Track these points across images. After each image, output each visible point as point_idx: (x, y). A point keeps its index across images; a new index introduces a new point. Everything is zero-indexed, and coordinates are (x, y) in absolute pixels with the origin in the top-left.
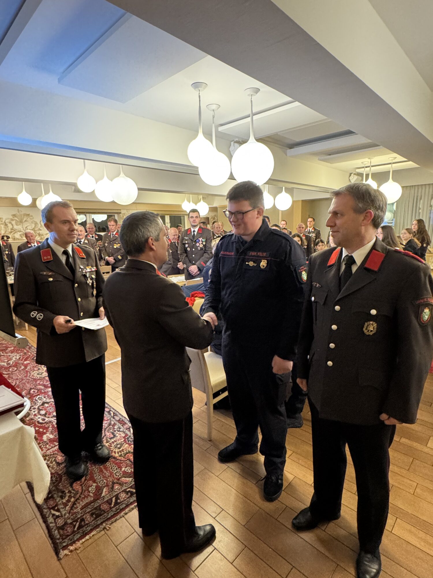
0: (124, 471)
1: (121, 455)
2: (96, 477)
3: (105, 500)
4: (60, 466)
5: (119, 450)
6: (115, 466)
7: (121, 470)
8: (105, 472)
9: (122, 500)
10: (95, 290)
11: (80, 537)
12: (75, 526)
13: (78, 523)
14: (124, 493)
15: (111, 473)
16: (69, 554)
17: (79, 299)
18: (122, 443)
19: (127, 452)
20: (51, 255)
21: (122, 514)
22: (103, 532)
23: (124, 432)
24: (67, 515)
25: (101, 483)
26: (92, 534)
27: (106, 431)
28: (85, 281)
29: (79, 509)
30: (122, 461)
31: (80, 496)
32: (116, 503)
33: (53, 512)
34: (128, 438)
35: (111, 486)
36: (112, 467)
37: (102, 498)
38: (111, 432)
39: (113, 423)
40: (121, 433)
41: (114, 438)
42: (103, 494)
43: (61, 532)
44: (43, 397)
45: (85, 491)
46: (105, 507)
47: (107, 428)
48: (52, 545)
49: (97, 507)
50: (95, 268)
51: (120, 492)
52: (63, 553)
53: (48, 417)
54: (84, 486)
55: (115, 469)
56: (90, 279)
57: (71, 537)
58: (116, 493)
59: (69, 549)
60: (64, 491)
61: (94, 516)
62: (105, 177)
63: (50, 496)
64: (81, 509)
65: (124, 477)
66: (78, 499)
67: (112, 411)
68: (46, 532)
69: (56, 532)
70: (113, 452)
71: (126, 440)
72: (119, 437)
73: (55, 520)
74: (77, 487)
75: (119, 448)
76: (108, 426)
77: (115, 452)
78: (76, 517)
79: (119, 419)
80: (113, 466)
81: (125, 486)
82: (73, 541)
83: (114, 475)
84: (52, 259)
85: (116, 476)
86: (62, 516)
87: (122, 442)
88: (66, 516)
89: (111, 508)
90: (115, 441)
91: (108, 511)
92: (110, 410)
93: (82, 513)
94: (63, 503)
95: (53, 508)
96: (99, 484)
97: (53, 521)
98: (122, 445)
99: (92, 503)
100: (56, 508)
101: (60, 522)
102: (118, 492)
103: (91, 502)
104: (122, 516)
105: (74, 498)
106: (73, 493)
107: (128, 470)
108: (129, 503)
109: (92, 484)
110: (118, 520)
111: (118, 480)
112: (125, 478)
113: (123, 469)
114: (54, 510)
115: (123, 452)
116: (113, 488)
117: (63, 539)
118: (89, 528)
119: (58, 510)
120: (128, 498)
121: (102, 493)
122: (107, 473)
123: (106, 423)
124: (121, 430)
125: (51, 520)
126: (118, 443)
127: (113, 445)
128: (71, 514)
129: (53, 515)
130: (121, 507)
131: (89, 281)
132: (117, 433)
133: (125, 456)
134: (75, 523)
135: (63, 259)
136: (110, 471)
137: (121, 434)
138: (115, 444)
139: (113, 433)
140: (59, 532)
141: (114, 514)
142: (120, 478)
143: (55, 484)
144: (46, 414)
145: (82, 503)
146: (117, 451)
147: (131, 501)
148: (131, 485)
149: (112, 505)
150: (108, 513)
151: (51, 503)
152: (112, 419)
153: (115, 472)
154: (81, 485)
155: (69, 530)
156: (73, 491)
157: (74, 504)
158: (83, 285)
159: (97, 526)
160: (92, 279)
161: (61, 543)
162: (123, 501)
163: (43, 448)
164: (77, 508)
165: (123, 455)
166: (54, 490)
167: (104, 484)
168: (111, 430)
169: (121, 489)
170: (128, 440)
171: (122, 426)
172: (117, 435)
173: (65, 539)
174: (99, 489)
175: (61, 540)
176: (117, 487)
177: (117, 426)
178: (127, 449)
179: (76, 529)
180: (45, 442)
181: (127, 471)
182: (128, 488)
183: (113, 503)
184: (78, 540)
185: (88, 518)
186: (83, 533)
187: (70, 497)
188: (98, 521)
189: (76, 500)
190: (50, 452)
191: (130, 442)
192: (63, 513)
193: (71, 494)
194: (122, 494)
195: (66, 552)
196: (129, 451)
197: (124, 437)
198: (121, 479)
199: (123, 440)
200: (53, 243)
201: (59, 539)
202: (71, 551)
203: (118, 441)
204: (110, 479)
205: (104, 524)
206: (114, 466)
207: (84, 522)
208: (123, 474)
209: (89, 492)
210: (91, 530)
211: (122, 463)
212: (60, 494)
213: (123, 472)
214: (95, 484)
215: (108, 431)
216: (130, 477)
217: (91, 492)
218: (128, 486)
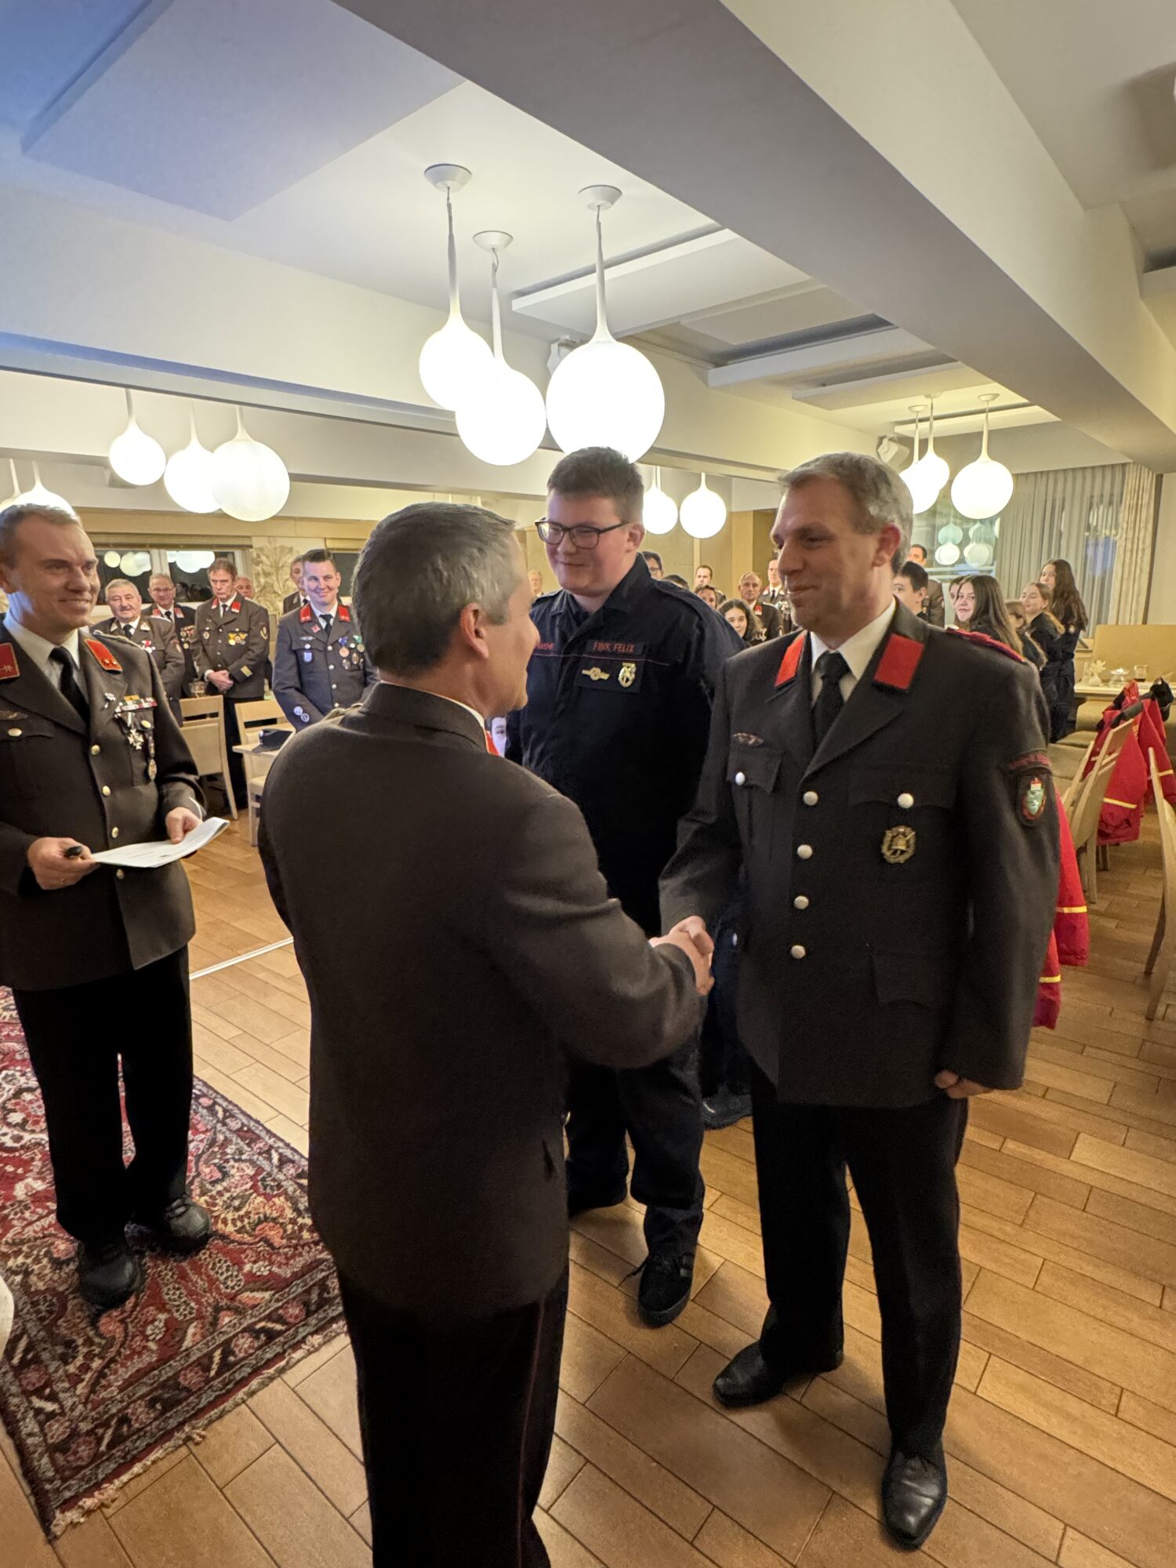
0: (250, 1272)
1: (243, 1227)
2: (167, 1294)
3: (193, 1358)
4: (61, 1269)
5: (237, 1215)
6: (224, 1259)
7: (240, 1269)
8: (194, 1278)
9: (242, 1355)
10: (152, 762)
11: (114, 1470)
12: (99, 1440)
13: (110, 1432)
14: (246, 1335)
15: (212, 1281)
16: (82, 1520)
17: (106, 790)
18: (247, 1193)
19: (259, 1218)
20: (15, 662)
21: (240, 1395)
22: (183, 1450)
23: (252, 1162)
24: (81, 1407)
25: (181, 1310)
26: (152, 1457)
27: (201, 1163)
28: (123, 737)
29: (114, 1390)
30: (244, 1243)
31: (119, 1353)
32: (225, 1366)
33: (37, 1403)
34: (263, 1179)
35: (210, 1319)
36: (214, 1264)
37: (184, 1354)
38: (215, 1164)
39: (221, 1137)
40: (243, 1165)
41: (222, 1180)
42: (187, 1343)
43: (59, 1457)
44: (18, 1074)
45: (134, 1337)
46: (191, 1378)
47: (203, 1153)
48: (32, 1499)
49: (169, 1379)
50: (151, 699)
51: (235, 1335)
52: (62, 1520)
53: (33, 1131)
54: (132, 1322)
55: (224, 1269)
56: (138, 731)
57: (87, 1471)
58: (225, 1337)
59: (82, 1507)
60: (74, 1341)
61: (158, 1406)
62: (194, 441)
63: (30, 1356)
64: (121, 1389)
65: (247, 1290)
66: (113, 1360)
67: (220, 1105)
68: (15, 1460)
69: (45, 1460)
70: (220, 1222)
71: (259, 1183)
72: (238, 1178)
73: (41, 1425)
74: (111, 1328)
75: (237, 1209)
76: (208, 1149)
77: (225, 1222)
78: (106, 1412)
79: (239, 1126)
80: (217, 1260)
81: (252, 1316)
82: (94, 1481)
83: (222, 1286)
84: (18, 675)
85: (227, 1288)
86: (63, 1414)
87: (246, 1190)
88: (76, 1413)
89: (208, 1381)
90: (227, 1190)
91: (200, 1389)
92: (215, 1103)
93: (122, 1401)
94: (68, 1376)
95: (38, 1392)
96: (176, 1315)
97: (37, 1430)
98: (244, 1199)
99: (154, 1369)
100: (47, 1391)
101: (57, 1430)
102: (231, 1334)
103: (151, 1367)
104: (240, 1401)
105: (102, 1358)
106: (99, 1345)
107: (262, 1269)
108: (263, 1362)
109: (156, 1315)
110: (230, 1411)
111: (233, 1298)
112: (252, 1291)
113: (247, 1267)
114: (41, 1397)
115: (249, 1218)
116: (215, 1322)
117: (64, 1480)
118: (141, 1444)
119: (53, 1397)
120: (260, 1347)
121: (182, 1340)
122: (200, 1283)
123: (202, 1141)
124: (244, 1157)
125: (30, 1425)
126: (235, 1195)
127: (219, 1202)
128: (89, 1406)
129: (38, 1411)
130: (238, 1377)
131: (136, 739)
132: (233, 1167)
133: (254, 1230)
134: (100, 1431)
135: (53, 674)
136: (208, 1276)
137: (246, 1168)
138: (225, 1198)
139: (220, 1168)
140: (53, 1461)
141: (217, 1397)
142: (236, 1295)
143: (47, 1322)
144: (25, 1121)
145: (124, 1373)
146: (230, 1216)
147: (269, 1356)
148: (268, 1312)
149: (213, 1373)
150: (199, 1397)
151: (33, 1377)
152: (219, 1126)
153: (222, 1278)
154: (122, 1321)
155: (84, 1451)
156: (97, 1340)
157: (101, 1374)
158: (116, 749)
159: (167, 1435)
160: (142, 731)
161: (57, 1491)
162: (244, 1359)
163: (13, 1219)
164: (110, 1385)
165: (248, 1228)
166: (43, 1340)
167: (190, 1313)
168: (215, 1158)
169: (240, 1324)
170: (263, 1184)
171: (249, 1145)
172: (233, 1171)
173: (71, 1477)
174: (174, 1330)
175: (58, 1483)
176: (227, 1320)
177: (233, 1147)
178: (261, 1210)
179: (103, 1448)
180: (21, 1202)
181: (258, 1273)
182: (260, 1321)
183: (215, 1366)
184: (109, 1479)
185: (141, 1414)
186: (124, 1457)
187: (89, 1356)
188: (171, 1421)
189: (107, 1366)
190: (35, 1232)
191: (268, 1190)
192: (68, 1403)
193: (93, 1348)
194: (243, 1337)
195: (73, 1515)
196: (265, 1216)
197: (252, 1178)
198: (239, 1297)
199: (248, 1186)
200: (21, 627)
201: (51, 1481)
202: (88, 1513)
203: (236, 1188)
204: (209, 1298)
205: (187, 1429)
206: (220, 1261)
207: (130, 1426)
208: (247, 1282)
209: (146, 1338)
210: (149, 1448)
211: (244, 1251)
212: (60, 1350)
213: (245, 1275)
214: (163, 1316)
215: (207, 1163)
216: (267, 1290)
217: (151, 1338)
218: (260, 1314)
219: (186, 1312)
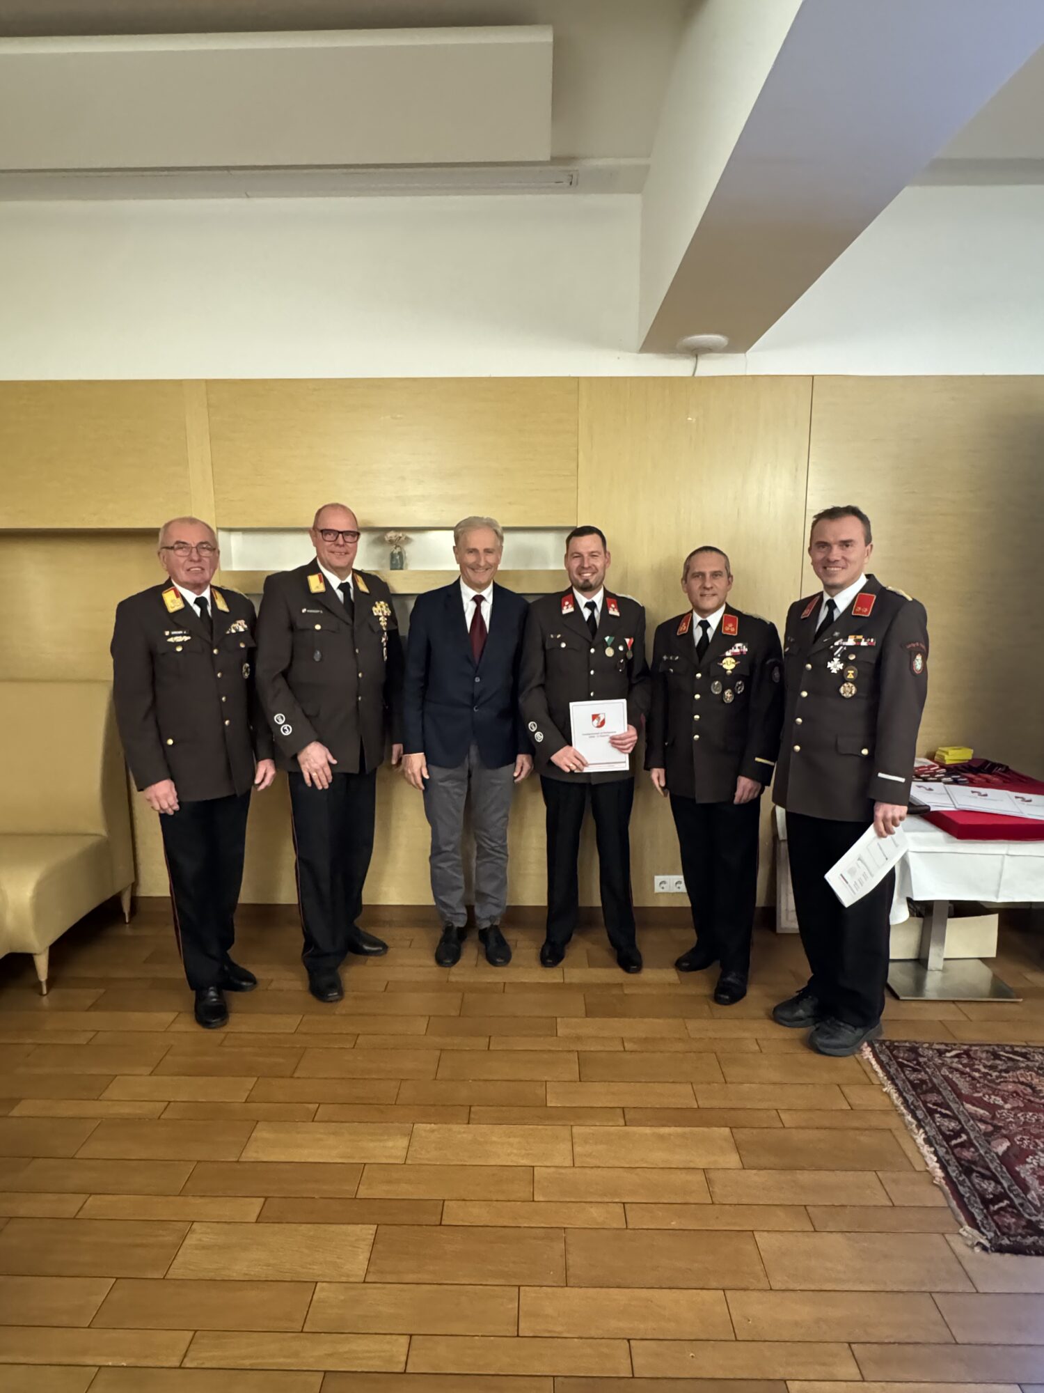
3: (952, 1104)
11: (882, 1060)
12: (908, 1061)
13: (912, 1065)
24: (941, 1062)
25: (1009, 1114)
26: (880, 1072)
29: (946, 1073)
31: (981, 1083)
35: (988, 1122)
37: (959, 1102)
42: (968, 1106)
46: (933, 1098)
49: (940, 1092)
61: (918, 1083)
63: (1004, 1058)
64: (945, 1076)
65: (1012, 1145)
66: (975, 1080)
73: (938, 1051)
78: (929, 1067)
88: (937, 1060)
89: (925, 1103)
93: (934, 1073)
94: (973, 1064)
96: (1005, 1111)
101: (928, 1053)
105: (980, 1077)
112: (1009, 1147)
116: (985, 1122)
118: (892, 1071)
128: (939, 1064)
129: (949, 1051)
134: (915, 1062)
142: (1010, 1140)
145: (959, 1080)
150: (911, 1095)
155: (904, 1055)
157: (965, 1073)
159: (892, 1080)
162: (933, 1119)
164: (952, 1073)
167: (1002, 1116)
169: (972, 1130)
173: (888, 1049)
174: (988, 1106)
176: (983, 1127)
182: (968, 1137)
183: (935, 1108)
184: (877, 1058)
185: (917, 1076)
186: (888, 1064)
187: (987, 1074)
188: (902, 1083)
189: (971, 1077)
192: (948, 1060)
194: (956, 1126)
198: (1006, 1139)
204: (1014, 1128)
207: (909, 1071)
208: (1023, 1149)
210: (887, 1072)
214: (1008, 1106)
216: (1005, 1153)
217: (987, 1096)
218: (978, 1142)
219: (1004, 1114)
